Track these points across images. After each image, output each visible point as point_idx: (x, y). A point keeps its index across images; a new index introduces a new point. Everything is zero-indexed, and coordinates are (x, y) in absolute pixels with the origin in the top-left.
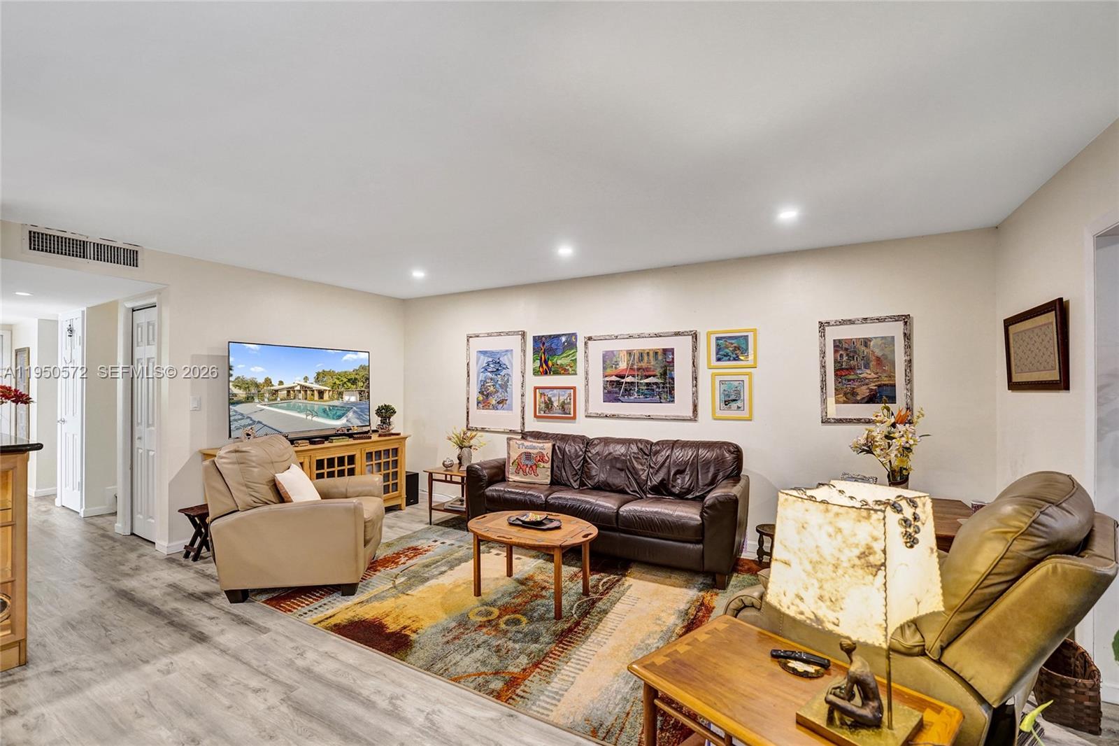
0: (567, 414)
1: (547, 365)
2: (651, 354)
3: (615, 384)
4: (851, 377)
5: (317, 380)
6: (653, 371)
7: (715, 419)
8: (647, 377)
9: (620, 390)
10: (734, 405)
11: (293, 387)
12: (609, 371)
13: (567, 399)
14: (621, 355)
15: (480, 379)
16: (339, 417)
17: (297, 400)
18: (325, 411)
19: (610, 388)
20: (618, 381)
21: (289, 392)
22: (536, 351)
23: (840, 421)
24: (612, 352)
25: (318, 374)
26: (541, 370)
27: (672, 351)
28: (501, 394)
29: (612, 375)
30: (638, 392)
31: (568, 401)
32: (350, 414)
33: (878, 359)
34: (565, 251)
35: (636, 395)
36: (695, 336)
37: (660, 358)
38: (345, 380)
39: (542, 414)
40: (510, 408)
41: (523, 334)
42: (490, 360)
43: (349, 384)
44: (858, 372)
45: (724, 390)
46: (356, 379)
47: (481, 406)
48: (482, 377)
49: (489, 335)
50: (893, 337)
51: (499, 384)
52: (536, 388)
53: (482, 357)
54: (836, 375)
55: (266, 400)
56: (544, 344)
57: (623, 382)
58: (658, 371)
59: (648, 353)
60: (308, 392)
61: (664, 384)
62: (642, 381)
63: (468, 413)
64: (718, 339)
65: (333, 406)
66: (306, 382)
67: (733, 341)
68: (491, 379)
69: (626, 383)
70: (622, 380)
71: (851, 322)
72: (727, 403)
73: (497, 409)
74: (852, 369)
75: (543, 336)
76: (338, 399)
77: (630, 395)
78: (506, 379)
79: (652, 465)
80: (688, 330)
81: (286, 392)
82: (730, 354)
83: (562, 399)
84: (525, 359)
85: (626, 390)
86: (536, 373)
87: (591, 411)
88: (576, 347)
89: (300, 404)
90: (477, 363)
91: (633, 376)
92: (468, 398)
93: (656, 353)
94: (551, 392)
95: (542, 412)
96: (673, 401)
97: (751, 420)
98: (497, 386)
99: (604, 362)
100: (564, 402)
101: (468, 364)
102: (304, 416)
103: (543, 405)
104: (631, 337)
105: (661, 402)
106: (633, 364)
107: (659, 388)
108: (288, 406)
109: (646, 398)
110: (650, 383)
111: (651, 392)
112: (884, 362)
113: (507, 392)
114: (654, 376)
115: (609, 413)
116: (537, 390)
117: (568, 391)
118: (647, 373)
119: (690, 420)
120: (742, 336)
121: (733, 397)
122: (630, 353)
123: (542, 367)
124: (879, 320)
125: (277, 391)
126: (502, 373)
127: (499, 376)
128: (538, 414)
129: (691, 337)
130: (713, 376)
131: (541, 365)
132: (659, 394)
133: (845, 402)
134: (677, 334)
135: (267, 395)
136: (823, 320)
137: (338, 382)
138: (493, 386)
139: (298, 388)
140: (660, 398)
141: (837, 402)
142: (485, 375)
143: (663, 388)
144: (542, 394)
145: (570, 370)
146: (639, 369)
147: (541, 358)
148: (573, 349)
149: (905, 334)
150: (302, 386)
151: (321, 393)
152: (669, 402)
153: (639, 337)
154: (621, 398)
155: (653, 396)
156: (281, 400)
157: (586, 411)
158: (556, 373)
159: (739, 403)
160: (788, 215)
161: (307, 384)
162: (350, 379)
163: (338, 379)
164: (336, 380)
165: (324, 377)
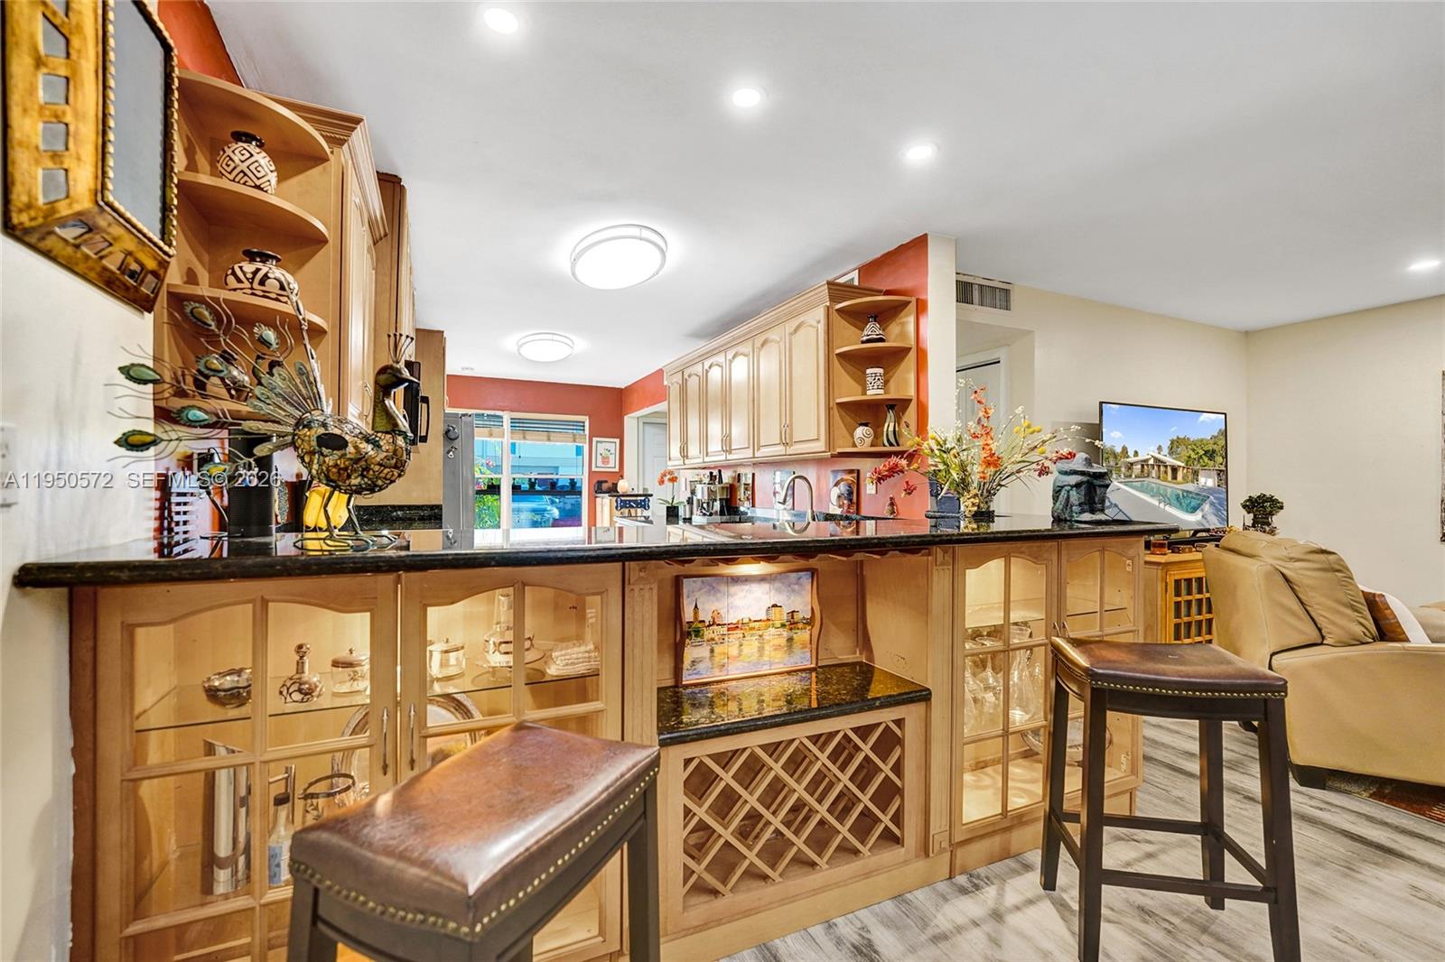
5: (1171, 452)
11: (1147, 460)
16: (1194, 510)
17: (1150, 479)
18: (1178, 498)
21: (1143, 466)
25: (1172, 442)
32: (1206, 507)
38: (1202, 452)
43: (1206, 459)
46: (1214, 451)
55: (1122, 476)
60: (1162, 469)
65: (1187, 492)
66: (1159, 453)
76: (1193, 482)
81: (1139, 466)
89: (1154, 485)
102: (1156, 503)
108: (1142, 485)
125: (1132, 464)
135: (1123, 469)
137: (1193, 456)
139: (1151, 462)
150: (1156, 460)
151: (1175, 470)
156: (1136, 477)
161: (1161, 457)
162: (1206, 452)
163: (1194, 450)
164: (1191, 452)
165: (1178, 447)
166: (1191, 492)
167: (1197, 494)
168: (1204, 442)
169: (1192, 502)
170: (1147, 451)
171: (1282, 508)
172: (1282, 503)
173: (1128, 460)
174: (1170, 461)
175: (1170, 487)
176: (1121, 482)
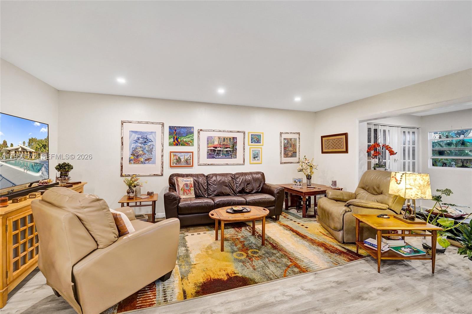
0: (189, 164)
1: (178, 141)
2: (228, 139)
3: (213, 151)
4: (287, 150)
6: (229, 146)
7: (250, 164)
8: (227, 148)
9: (215, 153)
10: (256, 159)
12: (210, 145)
13: (189, 157)
14: (216, 138)
15: (132, 147)
19: (210, 152)
20: (214, 150)
22: (170, 134)
23: (285, 163)
24: (212, 137)
26: (174, 143)
27: (236, 138)
28: (148, 155)
29: (211, 147)
30: (223, 154)
31: (190, 158)
32: (43, 169)
33: (293, 144)
34: (221, 91)
35: (222, 155)
36: (244, 133)
37: (232, 141)
38: (41, 145)
39: (175, 165)
40: (154, 163)
41: (163, 125)
42: (140, 136)
43: (43, 148)
44: (289, 148)
45: (254, 154)
47: (132, 162)
48: (133, 146)
49: (139, 122)
50: (296, 139)
51: (146, 150)
52: (171, 152)
53: (134, 134)
54: (284, 149)
56: (176, 130)
57: (216, 150)
58: (231, 146)
59: (227, 139)
61: (233, 151)
62: (224, 150)
63: (122, 166)
64: (252, 135)
67: (256, 136)
68: (141, 147)
69: (217, 150)
70: (216, 149)
71: (288, 133)
72: (254, 158)
73: (145, 163)
74: (288, 147)
75: (176, 127)
77: (219, 155)
78: (151, 147)
79: (237, 183)
80: (242, 131)
81: (14, 152)
82: (255, 141)
83: (186, 157)
84: (163, 137)
85: (217, 153)
86: (170, 144)
87: (201, 162)
88: (193, 134)
90: (130, 138)
91: (221, 148)
92: (122, 158)
93: (230, 139)
94: (180, 154)
95: (175, 164)
96: (236, 158)
97: (261, 164)
98: (145, 151)
99: (208, 141)
100: (187, 159)
101: (122, 138)
102: (23, 170)
103: (175, 161)
104: (220, 131)
105: (232, 158)
106: (221, 143)
107: (231, 152)
109: (226, 156)
110: (227, 151)
111: (228, 154)
112: (294, 146)
113: (152, 154)
114: (229, 148)
115: (210, 163)
116: (172, 153)
117: (190, 154)
118: (226, 147)
119: (243, 165)
120: (259, 135)
121: (257, 156)
122: (219, 138)
123: (175, 142)
124: (294, 133)
126: (149, 144)
127: (146, 146)
128: (172, 165)
129: (243, 133)
130: (250, 148)
131: (174, 141)
132: (231, 155)
133: (286, 157)
134: (238, 132)
136: (282, 132)
137: (38, 147)
138: (142, 151)
139: (20, 150)
140: (231, 157)
141: (284, 157)
142: (135, 145)
143: (233, 152)
144: (174, 155)
145: (190, 144)
146: (223, 145)
147: (174, 137)
148: (192, 134)
149: (299, 138)
150: (22, 148)
152: (235, 158)
153: (224, 131)
154: (215, 157)
155: (228, 155)
157: (198, 163)
158: (182, 145)
159: (258, 158)
160: (298, 99)
162: (43, 145)
163: (38, 144)
164: (37, 145)
165: (32, 143)
166: (37, 163)
167: (40, 164)
168: (42, 141)
169: (37, 168)
170: (18, 144)
171: (72, 168)
172: (72, 166)
173: (7, 148)
174: (29, 149)
175: (29, 162)
176: (3, 162)
